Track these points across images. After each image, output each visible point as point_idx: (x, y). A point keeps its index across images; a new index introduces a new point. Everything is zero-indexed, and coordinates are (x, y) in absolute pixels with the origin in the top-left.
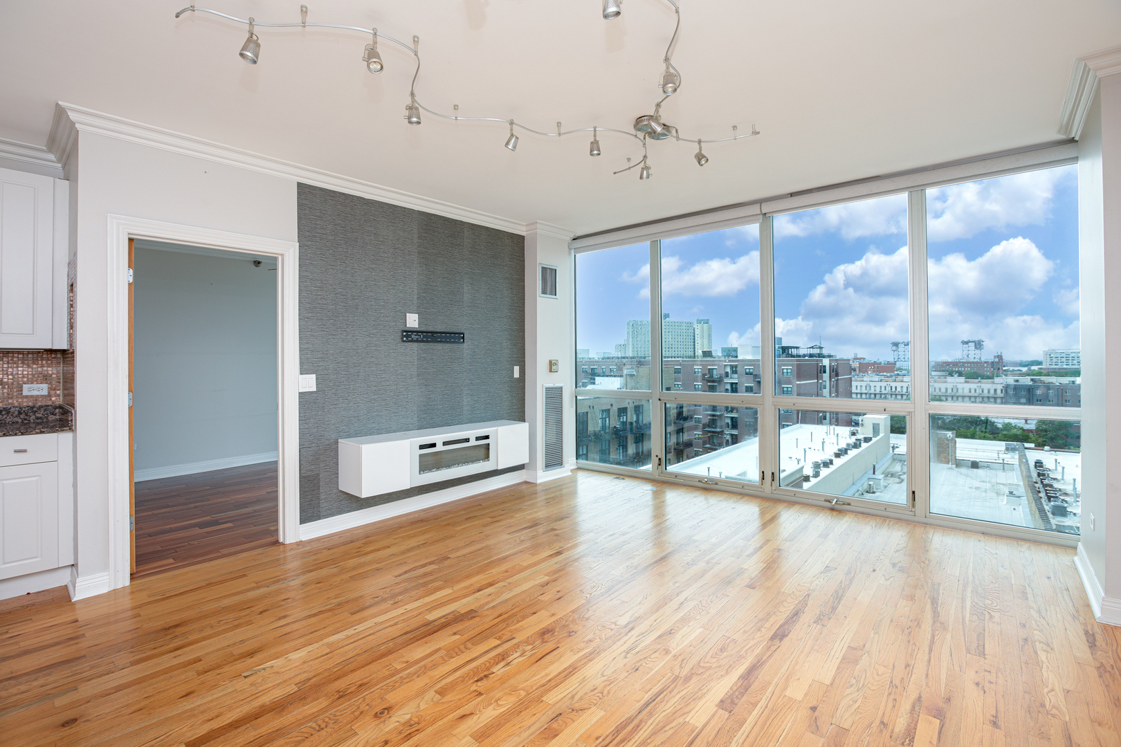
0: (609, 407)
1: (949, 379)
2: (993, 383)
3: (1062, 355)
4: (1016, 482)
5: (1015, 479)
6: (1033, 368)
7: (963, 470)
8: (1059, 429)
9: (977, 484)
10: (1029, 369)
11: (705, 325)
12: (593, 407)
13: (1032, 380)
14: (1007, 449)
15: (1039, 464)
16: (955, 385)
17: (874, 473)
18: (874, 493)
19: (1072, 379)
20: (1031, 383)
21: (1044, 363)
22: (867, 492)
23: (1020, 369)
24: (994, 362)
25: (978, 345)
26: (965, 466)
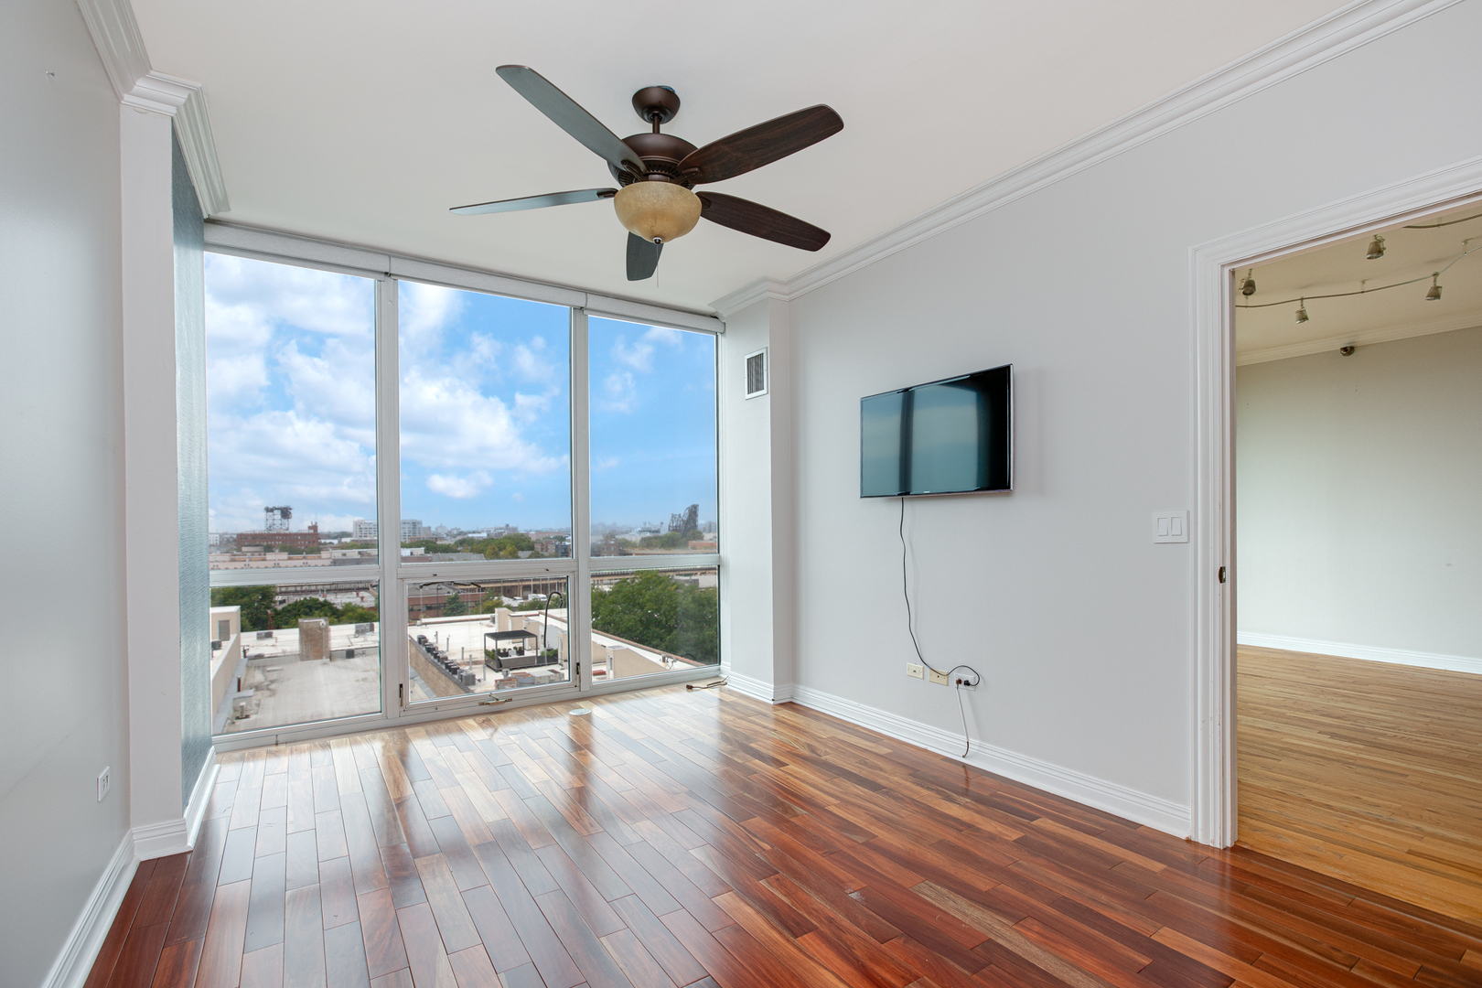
1: (269, 556)
2: (320, 558)
3: (371, 526)
6: (344, 540)
7: (340, 663)
9: (363, 675)
10: (340, 542)
13: (360, 553)
14: (357, 632)
15: (422, 640)
16: (277, 562)
17: (239, 690)
18: (247, 717)
20: (359, 557)
21: (354, 535)
22: (238, 718)
23: (335, 542)
24: (309, 534)
25: (286, 513)
26: (342, 658)
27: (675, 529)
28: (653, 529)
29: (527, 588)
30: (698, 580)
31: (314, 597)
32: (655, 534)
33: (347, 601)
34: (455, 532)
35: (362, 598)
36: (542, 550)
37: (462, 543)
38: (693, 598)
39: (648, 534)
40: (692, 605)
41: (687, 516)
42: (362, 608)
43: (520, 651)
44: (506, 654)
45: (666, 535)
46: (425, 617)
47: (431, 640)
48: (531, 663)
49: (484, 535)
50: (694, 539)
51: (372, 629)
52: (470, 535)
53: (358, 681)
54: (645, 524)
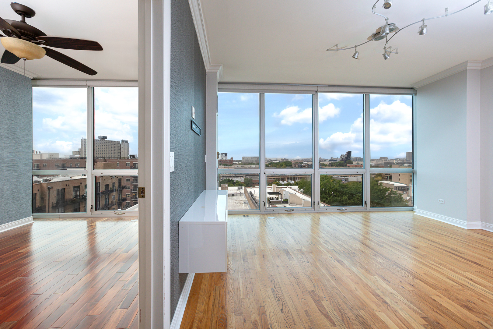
0: (79, 185)
2: (232, 167)
4: (244, 199)
5: (243, 198)
8: (249, 181)
9: (235, 201)
10: (239, 163)
11: (126, 143)
12: (69, 185)
13: (242, 166)
14: (238, 189)
15: (251, 193)
19: (250, 166)
21: (242, 161)
23: (237, 163)
24: (231, 161)
25: (226, 155)
26: (231, 196)
27: (342, 160)
28: (334, 160)
29: (288, 178)
30: (348, 178)
31: (229, 178)
32: (335, 162)
33: (237, 180)
34: (270, 160)
35: (241, 179)
36: (294, 166)
37: (270, 164)
38: (339, 185)
39: (332, 162)
40: (339, 187)
41: (347, 155)
42: (240, 182)
43: (277, 199)
44: (273, 199)
45: (338, 162)
46: (256, 186)
47: (253, 193)
48: (279, 203)
49: (278, 161)
50: (349, 163)
51: (242, 188)
52: (274, 161)
53: (233, 203)
54: (331, 158)
